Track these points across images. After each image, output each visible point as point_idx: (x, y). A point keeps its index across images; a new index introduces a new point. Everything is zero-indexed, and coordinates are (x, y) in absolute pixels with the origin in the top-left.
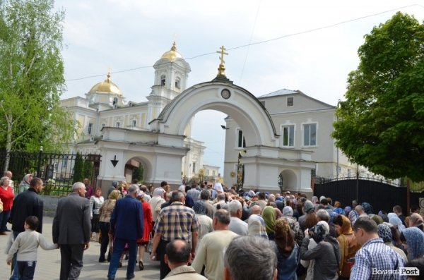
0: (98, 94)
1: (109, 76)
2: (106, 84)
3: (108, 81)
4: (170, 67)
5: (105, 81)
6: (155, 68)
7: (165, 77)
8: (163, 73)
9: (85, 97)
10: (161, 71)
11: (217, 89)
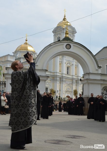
0: (20, 52)
1: (26, 40)
2: (25, 45)
3: (26, 43)
4: (62, 31)
5: (24, 44)
6: (54, 33)
7: (60, 38)
8: (59, 36)
9: (13, 54)
10: (57, 34)
11: (63, 44)
